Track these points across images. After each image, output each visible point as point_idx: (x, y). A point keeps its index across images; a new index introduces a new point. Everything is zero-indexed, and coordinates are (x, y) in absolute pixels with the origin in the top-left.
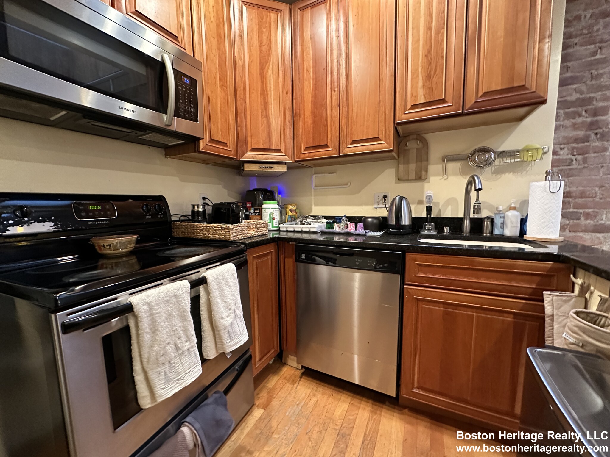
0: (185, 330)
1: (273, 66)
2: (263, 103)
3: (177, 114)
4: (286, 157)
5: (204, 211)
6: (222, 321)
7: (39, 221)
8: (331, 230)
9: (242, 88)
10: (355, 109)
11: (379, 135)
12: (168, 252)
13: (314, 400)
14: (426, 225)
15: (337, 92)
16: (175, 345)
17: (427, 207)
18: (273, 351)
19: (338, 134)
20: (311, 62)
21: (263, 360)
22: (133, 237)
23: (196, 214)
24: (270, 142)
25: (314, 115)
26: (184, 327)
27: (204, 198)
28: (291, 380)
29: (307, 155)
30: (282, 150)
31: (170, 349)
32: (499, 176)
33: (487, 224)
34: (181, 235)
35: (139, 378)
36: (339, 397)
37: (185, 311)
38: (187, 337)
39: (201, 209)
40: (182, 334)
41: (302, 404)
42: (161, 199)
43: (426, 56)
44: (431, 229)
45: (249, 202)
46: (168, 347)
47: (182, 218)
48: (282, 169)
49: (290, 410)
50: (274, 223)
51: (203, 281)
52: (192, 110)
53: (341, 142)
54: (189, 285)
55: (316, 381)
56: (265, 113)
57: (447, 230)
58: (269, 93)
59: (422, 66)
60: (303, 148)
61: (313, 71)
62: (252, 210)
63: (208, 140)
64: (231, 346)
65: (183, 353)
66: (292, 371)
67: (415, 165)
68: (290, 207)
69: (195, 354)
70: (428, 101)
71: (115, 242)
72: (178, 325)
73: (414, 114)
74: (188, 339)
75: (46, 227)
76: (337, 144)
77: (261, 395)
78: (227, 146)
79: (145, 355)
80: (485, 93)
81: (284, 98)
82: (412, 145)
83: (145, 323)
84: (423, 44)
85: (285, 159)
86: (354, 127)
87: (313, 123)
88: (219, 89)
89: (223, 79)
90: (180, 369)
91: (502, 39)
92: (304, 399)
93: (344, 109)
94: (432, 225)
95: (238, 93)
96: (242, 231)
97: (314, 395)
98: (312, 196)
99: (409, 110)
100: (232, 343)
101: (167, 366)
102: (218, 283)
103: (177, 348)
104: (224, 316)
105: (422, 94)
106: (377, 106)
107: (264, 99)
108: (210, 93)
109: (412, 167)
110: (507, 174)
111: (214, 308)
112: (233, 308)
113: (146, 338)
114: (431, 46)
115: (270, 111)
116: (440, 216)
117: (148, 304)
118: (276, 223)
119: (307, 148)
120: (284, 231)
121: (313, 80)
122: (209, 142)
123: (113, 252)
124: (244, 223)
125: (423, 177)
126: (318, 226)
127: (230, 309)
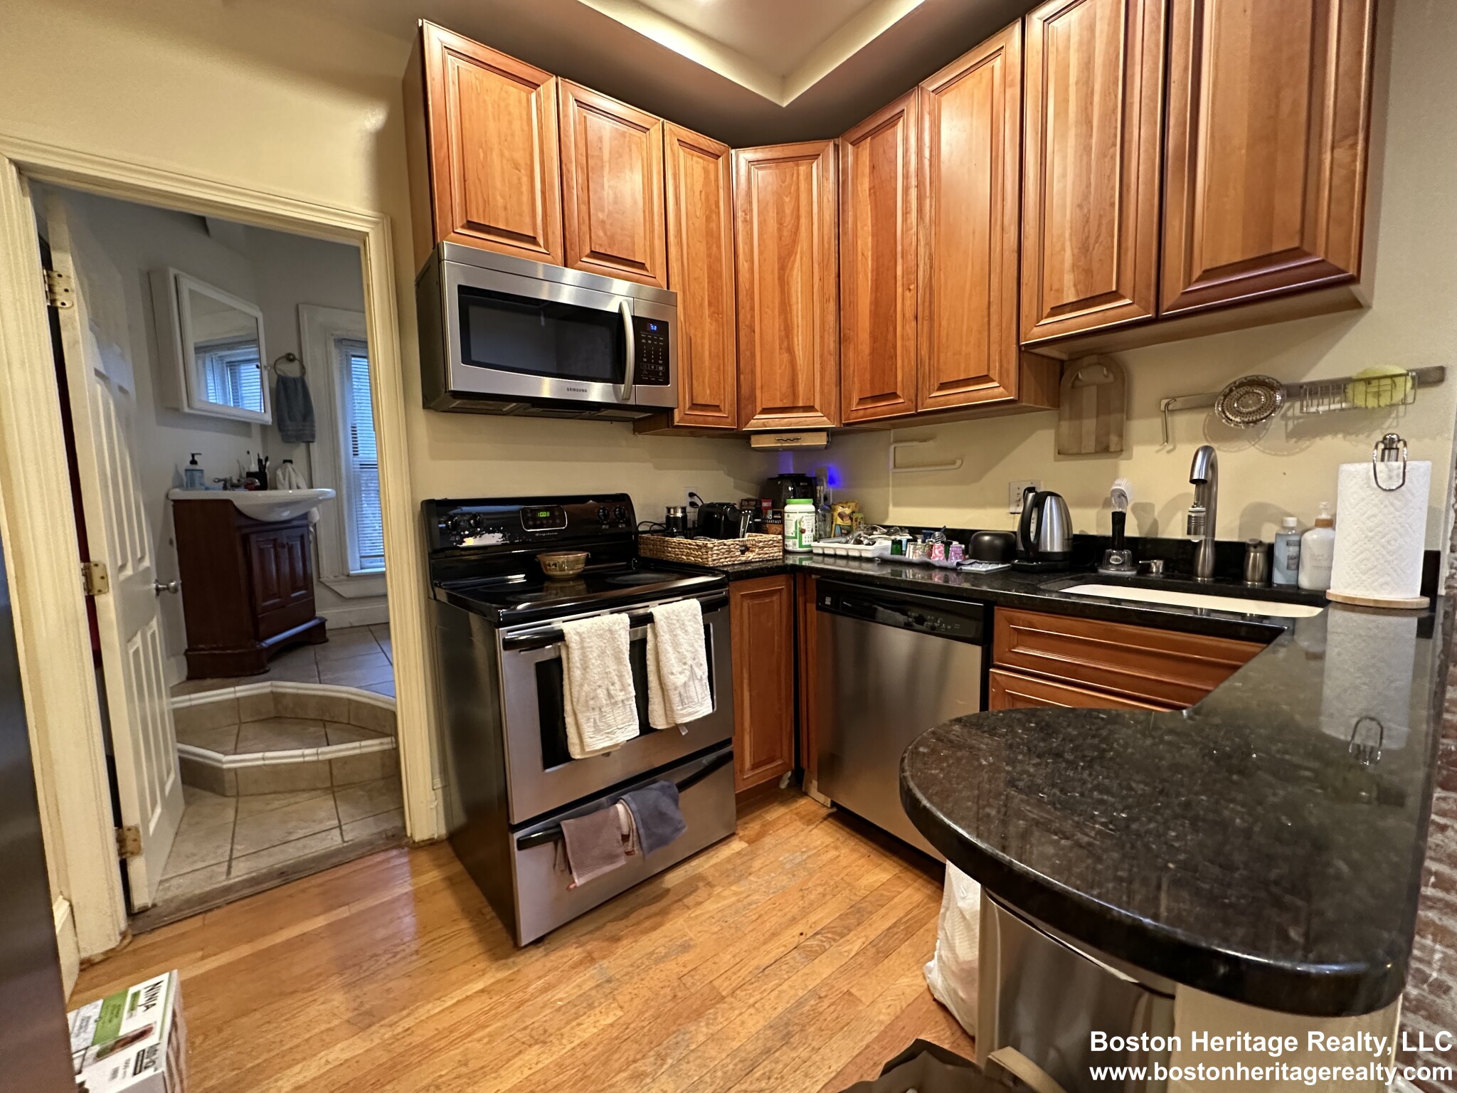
0: (621, 676)
1: (801, 258)
2: (782, 328)
3: (637, 380)
4: (825, 418)
5: (684, 518)
6: (672, 677)
7: (490, 532)
8: (897, 557)
9: (748, 308)
10: (944, 323)
11: (989, 370)
12: (620, 578)
13: (833, 853)
14: (1111, 555)
15: (914, 292)
16: (608, 690)
17: (1114, 514)
18: (780, 762)
19: (914, 373)
20: (870, 239)
21: (757, 771)
22: (582, 555)
23: (672, 522)
24: (794, 394)
25: (874, 338)
26: (619, 671)
27: (691, 495)
28: (808, 818)
29: (861, 413)
30: (817, 406)
31: (602, 694)
32: (1304, 443)
33: (1255, 558)
34: (648, 554)
35: (569, 720)
36: (880, 862)
37: (621, 651)
38: (623, 685)
39: (679, 515)
40: (616, 679)
41: (810, 853)
42: (623, 499)
43: (1080, 206)
44: (1122, 564)
45: (767, 499)
46: (599, 691)
47: (656, 527)
48: (821, 440)
49: (787, 855)
50: (803, 539)
51: (649, 618)
52: (661, 368)
53: (920, 386)
54: (628, 621)
55: (848, 830)
56: (785, 344)
57: (1158, 568)
58: (794, 307)
59: (1071, 228)
60: (855, 400)
61: (872, 255)
62: (770, 516)
63: (687, 407)
64: (684, 716)
65: (616, 703)
66: (814, 807)
67: (1095, 420)
68: (840, 509)
69: (631, 711)
70: (1082, 297)
71: (560, 561)
72: (612, 667)
73: (1056, 326)
74: (623, 689)
75: (493, 539)
76: (913, 392)
77: (751, 825)
78: (720, 411)
79: (575, 694)
80: (1205, 272)
81: (823, 310)
82: (1092, 376)
83: (576, 656)
84: (1074, 183)
85: (823, 423)
86: (942, 356)
87: (873, 351)
88: (708, 320)
89: (715, 302)
90: (610, 720)
91: (1244, 151)
92: (815, 848)
93: (925, 322)
94: (1122, 556)
95: (741, 316)
96: (729, 551)
97: (836, 848)
98: (888, 486)
99: (1046, 317)
100: (684, 712)
101: (597, 712)
102: (669, 625)
103: (610, 696)
104: (674, 671)
105: (1072, 283)
106: (986, 313)
107: (786, 320)
108: (692, 331)
109: (1090, 425)
110: (1328, 439)
111: (662, 658)
112: (690, 662)
113: (577, 673)
114: (1088, 186)
115: (796, 339)
116: (1157, 533)
117: (578, 634)
118: (807, 539)
119: (862, 401)
120: (818, 555)
121: (872, 271)
122: (690, 409)
123: (558, 573)
124: (749, 538)
125: (1112, 449)
126: (883, 545)
127: (685, 664)
